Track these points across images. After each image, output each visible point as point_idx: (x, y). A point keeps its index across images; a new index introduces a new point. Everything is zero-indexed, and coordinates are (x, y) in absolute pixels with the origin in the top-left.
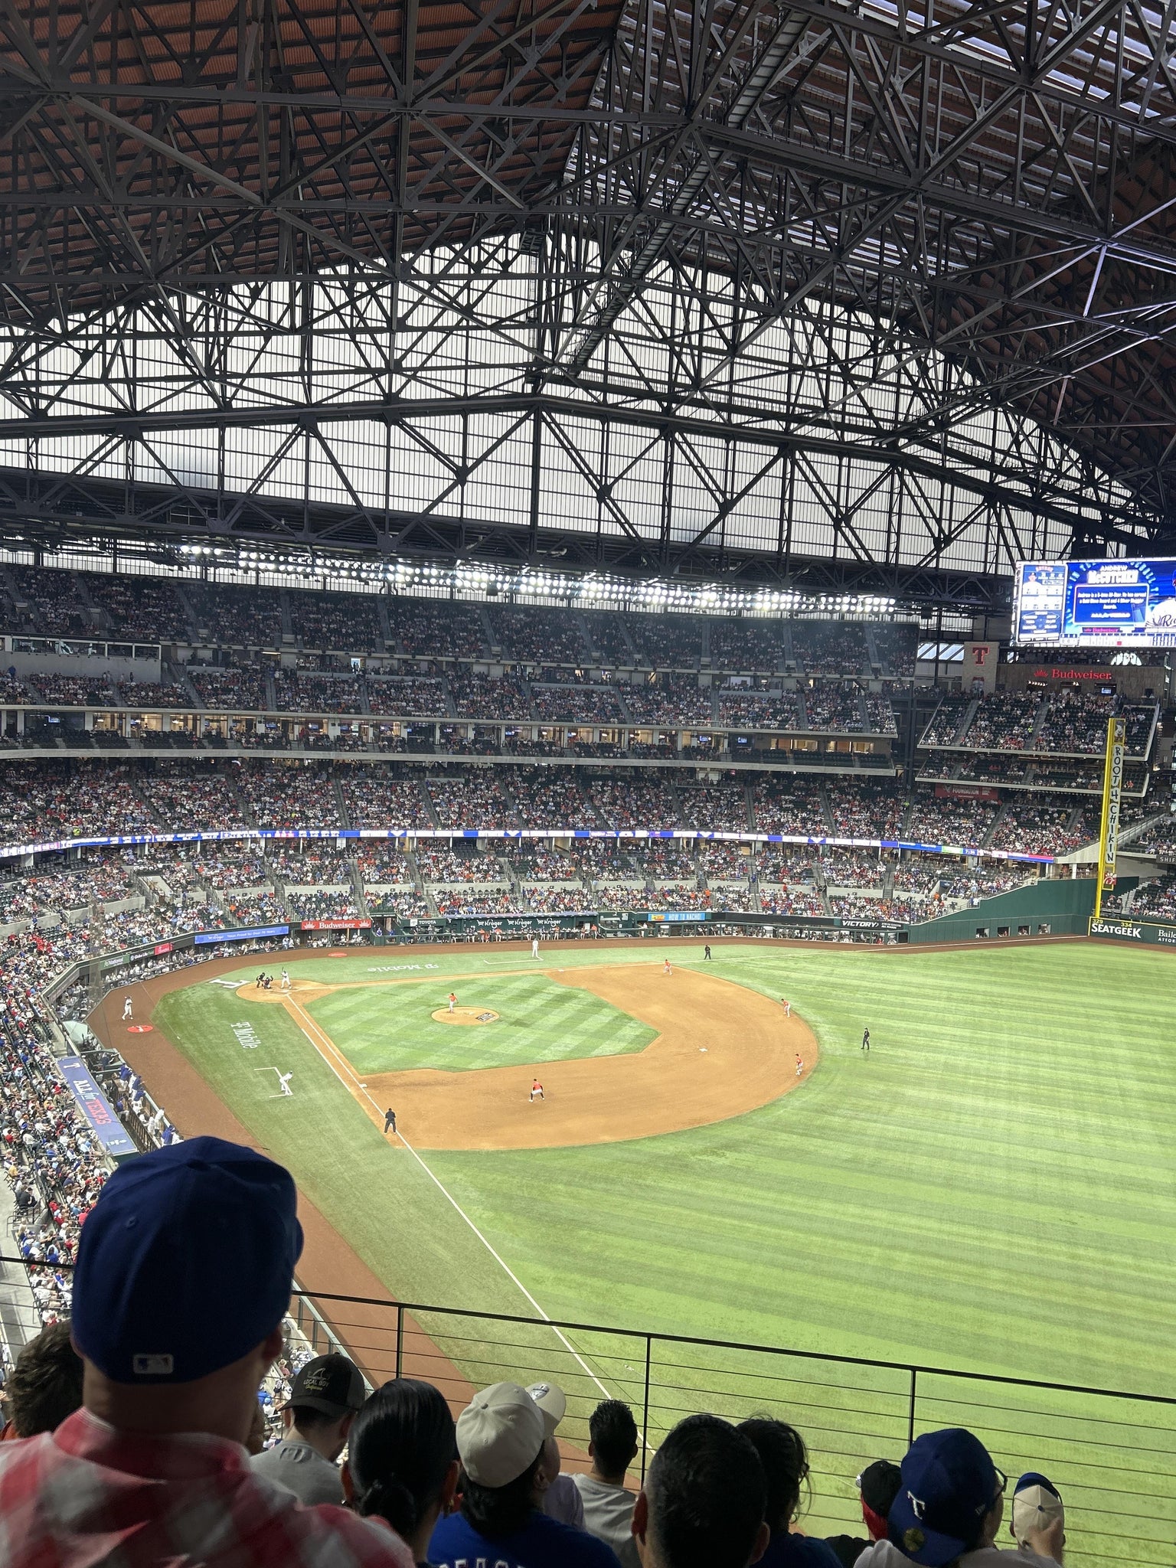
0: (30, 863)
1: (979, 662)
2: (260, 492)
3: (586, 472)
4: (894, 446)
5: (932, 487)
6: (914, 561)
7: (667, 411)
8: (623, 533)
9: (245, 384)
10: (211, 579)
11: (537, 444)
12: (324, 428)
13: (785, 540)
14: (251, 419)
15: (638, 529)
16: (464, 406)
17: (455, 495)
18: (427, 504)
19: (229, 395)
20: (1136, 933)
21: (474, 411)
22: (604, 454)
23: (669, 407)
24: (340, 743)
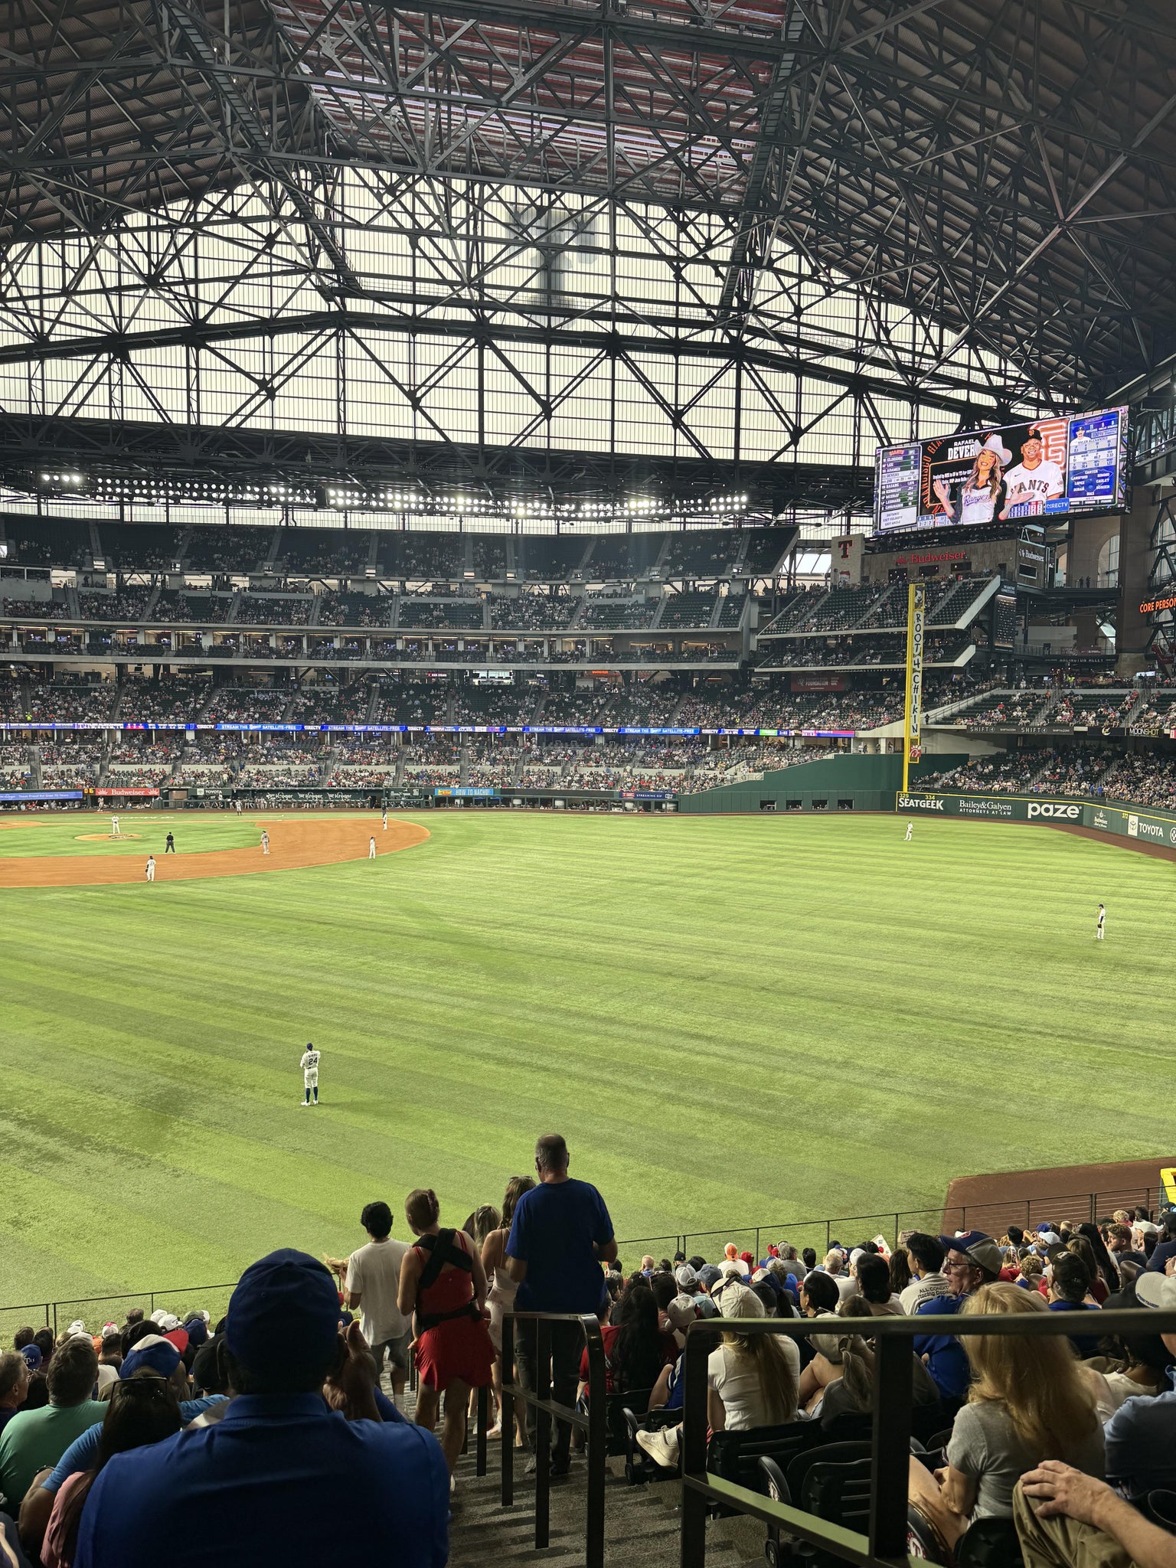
1: (845, 556)
3: (396, 381)
4: (736, 342)
5: (781, 382)
6: (765, 457)
7: (482, 321)
9: (62, 319)
11: (340, 358)
12: (135, 355)
14: (68, 350)
15: (449, 434)
16: (269, 327)
17: (264, 410)
18: (225, 418)
19: (46, 330)
20: (939, 805)
21: (278, 332)
22: (412, 364)
23: (481, 314)
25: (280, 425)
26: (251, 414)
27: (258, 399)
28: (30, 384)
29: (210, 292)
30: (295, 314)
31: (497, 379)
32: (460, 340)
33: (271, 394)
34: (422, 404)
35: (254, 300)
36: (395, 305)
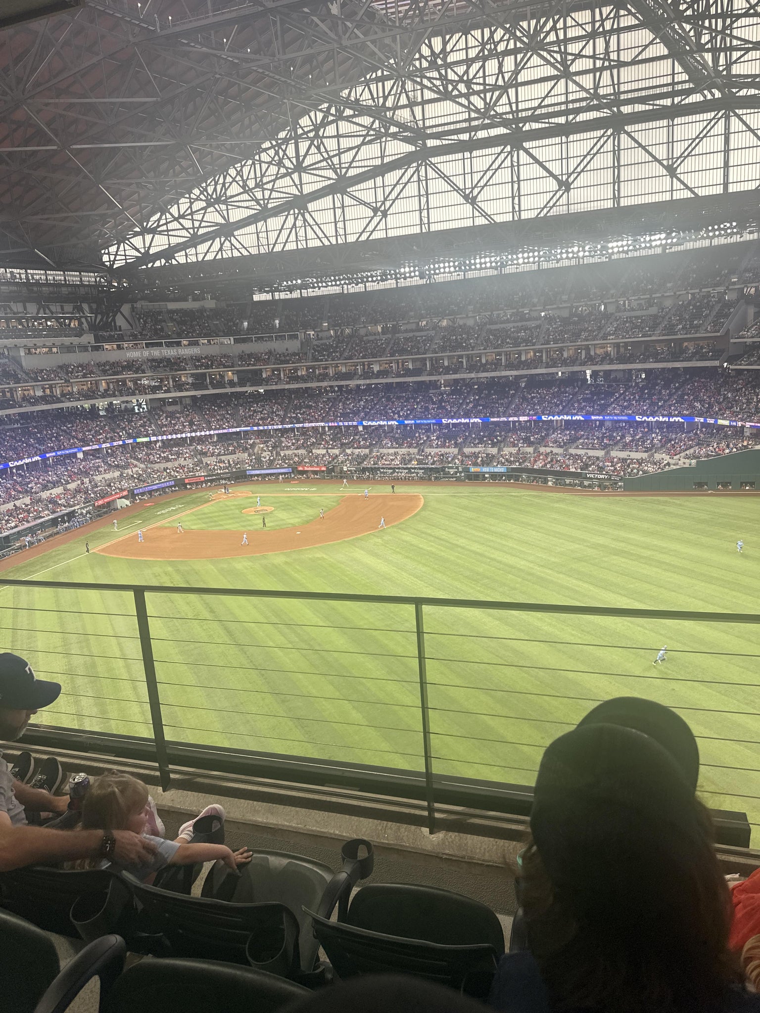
0: (215, 439)
2: (275, 250)
3: (457, 189)
7: (516, 130)
8: (487, 222)
10: (346, 292)
12: (311, 206)
13: (616, 198)
14: (276, 212)
15: (494, 217)
16: (382, 170)
17: (382, 225)
18: (358, 235)
21: (388, 172)
23: (517, 126)
24: (382, 374)
25: (391, 233)
26: (374, 230)
27: (377, 219)
28: (258, 235)
29: (347, 157)
30: (394, 158)
31: (529, 170)
32: (498, 149)
33: (385, 214)
34: (479, 199)
35: (370, 154)
36: (455, 137)
